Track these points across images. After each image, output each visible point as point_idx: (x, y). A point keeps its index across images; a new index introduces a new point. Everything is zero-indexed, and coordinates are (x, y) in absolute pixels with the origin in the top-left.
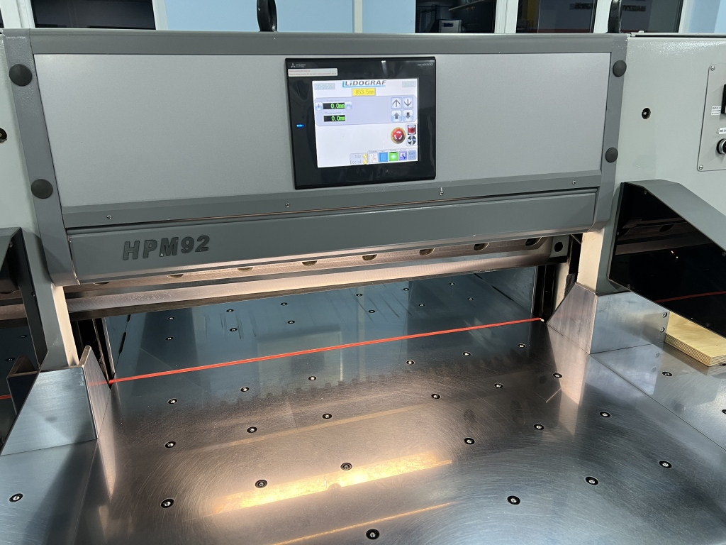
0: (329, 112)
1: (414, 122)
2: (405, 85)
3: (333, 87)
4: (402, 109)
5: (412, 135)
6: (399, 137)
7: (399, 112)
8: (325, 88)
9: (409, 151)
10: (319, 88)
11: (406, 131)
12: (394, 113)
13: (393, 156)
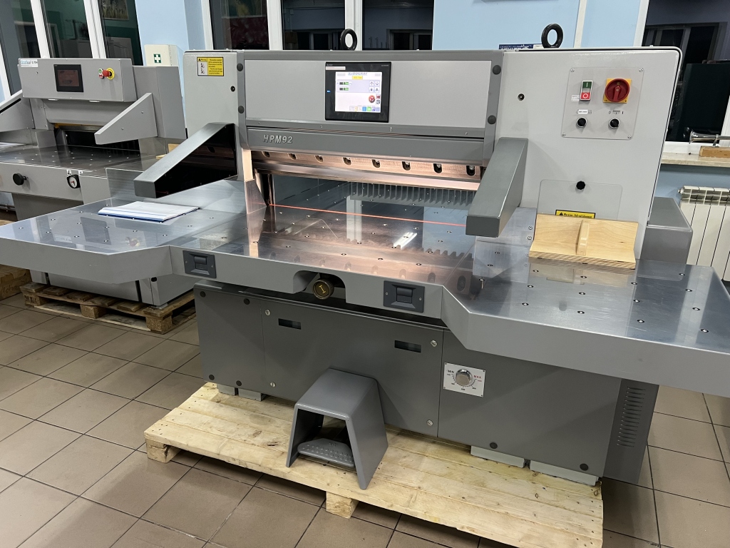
0: (342, 86)
1: (380, 93)
2: (376, 75)
3: (344, 75)
4: (374, 86)
5: (378, 99)
6: (372, 100)
7: (373, 88)
8: (341, 75)
9: (376, 107)
10: (338, 75)
11: (376, 98)
12: (370, 88)
13: (369, 109)
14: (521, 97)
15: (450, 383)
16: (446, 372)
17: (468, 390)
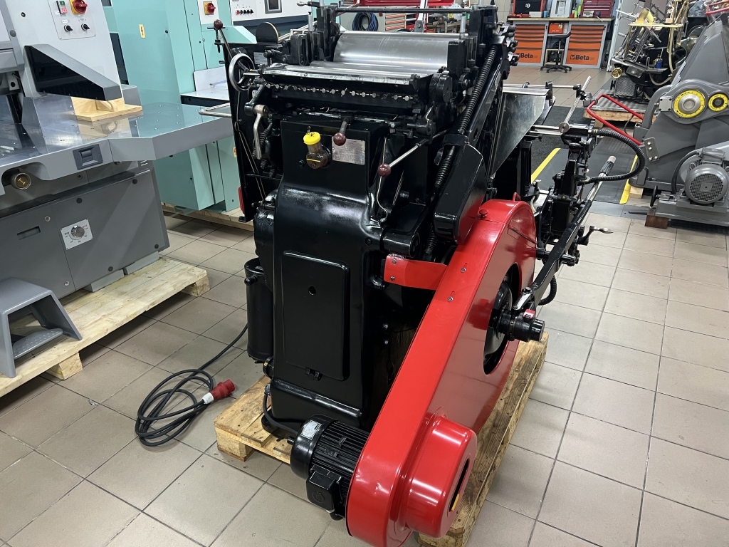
14: (23, 15)
15: (70, 242)
16: (64, 236)
17: (84, 240)
